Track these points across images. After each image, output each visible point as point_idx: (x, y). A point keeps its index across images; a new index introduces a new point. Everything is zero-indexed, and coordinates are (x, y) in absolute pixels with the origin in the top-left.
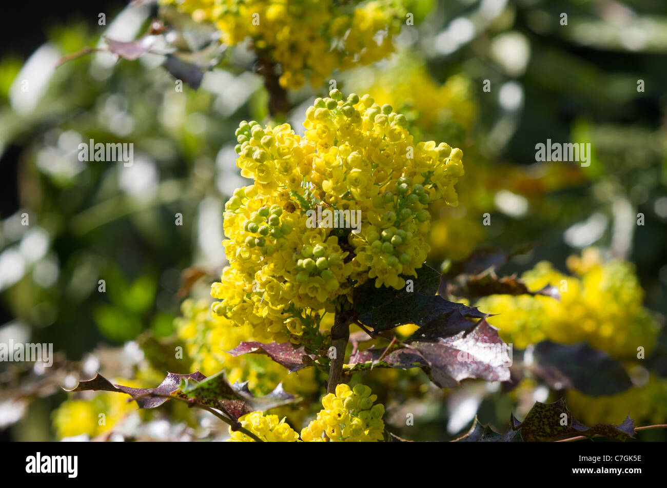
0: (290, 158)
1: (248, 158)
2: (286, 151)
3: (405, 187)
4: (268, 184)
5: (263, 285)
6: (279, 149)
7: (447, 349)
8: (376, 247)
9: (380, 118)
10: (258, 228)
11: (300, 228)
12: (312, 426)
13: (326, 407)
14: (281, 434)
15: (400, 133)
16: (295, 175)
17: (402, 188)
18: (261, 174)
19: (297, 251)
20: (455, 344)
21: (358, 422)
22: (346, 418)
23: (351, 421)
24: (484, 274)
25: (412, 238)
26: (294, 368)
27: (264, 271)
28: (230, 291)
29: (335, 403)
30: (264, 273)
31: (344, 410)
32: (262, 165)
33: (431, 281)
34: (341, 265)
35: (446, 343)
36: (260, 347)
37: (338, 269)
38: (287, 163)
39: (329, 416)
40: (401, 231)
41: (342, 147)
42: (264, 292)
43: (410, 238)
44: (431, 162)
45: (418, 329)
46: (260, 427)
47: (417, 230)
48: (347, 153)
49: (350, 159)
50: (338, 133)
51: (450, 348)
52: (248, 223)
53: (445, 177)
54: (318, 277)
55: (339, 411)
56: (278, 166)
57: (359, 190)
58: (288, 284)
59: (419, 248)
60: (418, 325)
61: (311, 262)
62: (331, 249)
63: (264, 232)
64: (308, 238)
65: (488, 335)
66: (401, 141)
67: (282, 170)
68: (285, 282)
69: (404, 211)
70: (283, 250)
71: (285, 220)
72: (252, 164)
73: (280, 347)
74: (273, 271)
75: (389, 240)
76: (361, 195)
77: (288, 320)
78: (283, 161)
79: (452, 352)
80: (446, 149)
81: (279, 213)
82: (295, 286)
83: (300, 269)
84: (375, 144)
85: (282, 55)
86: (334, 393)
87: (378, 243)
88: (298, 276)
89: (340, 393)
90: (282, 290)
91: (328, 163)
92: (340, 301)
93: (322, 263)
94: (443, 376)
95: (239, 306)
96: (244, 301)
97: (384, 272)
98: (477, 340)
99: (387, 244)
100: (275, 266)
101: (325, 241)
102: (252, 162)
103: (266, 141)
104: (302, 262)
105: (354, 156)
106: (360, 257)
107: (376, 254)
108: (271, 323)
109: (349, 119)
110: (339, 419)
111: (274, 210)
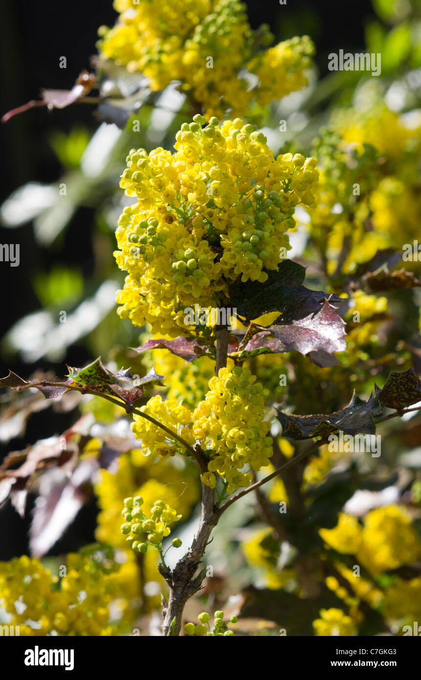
0: (162, 176)
1: (128, 179)
2: (159, 170)
3: (260, 194)
4: (146, 200)
5: (148, 287)
6: (153, 169)
7: (298, 329)
8: (237, 247)
9: (241, 136)
10: (139, 238)
11: (176, 236)
12: (201, 406)
13: (212, 388)
14: (177, 415)
15: (259, 148)
16: (168, 191)
17: (257, 194)
18: (139, 192)
19: (173, 256)
20: (305, 324)
21: (238, 399)
22: (227, 397)
23: (232, 398)
24: (379, 271)
25: (269, 237)
26: (190, 358)
27: (147, 275)
28: (129, 296)
29: (218, 385)
30: (147, 276)
31: (225, 390)
32: (140, 184)
33: (297, 274)
34: (211, 265)
35: (299, 324)
36: (161, 343)
37: (208, 269)
38: (160, 181)
39: (213, 396)
40: (259, 232)
41: (205, 164)
42: (148, 294)
43: (267, 237)
44: (287, 171)
45: (280, 315)
46: (157, 410)
47: (274, 230)
48: (208, 167)
49: (210, 173)
50: (203, 152)
51: (301, 328)
52: (131, 235)
53: (301, 183)
54: (191, 276)
55: (222, 390)
56: (153, 184)
57: (220, 199)
58: (168, 285)
59: (276, 245)
60: (281, 312)
61: (182, 263)
62: (202, 251)
63: (144, 241)
64: (183, 243)
65: (329, 314)
66: (260, 155)
67: (157, 187)
68: (165, 282)
69: (261, 214)
70: (162, 256)
71: (163, 230)
72: (131, 184)
73: (182, 342)
74: (154, 274)
75: (249, 240)
76: (223, 203)
77: (177, 317)
78: (157, 179)
79: (301, 331)
80: (300, 159)
81: (155, 224)
82: (173, 285)
83: (175, 271)
84: (237, 158)
85: (202, 94)
86: (217, 376)
87: (239, 243)
88: (174, 277)
89: (222, 375)
90: (163, 290)
91: (191, 178)
92: (219, 297)
93: (190, 264)
94: (323, 358)
95: (137, 309)
96: (141, 304)
97: (248, 268)
98: (321, 319)
99: (246, 243)
100: (155, 269)
101: (197, 246)
102: (131, 182)
103: (141, 163)
104: (176, 265)
105: (214, 170)
106: (226, 256)
107: (238, 252)
108: (164, 320)
109: (212, 139)
110: (221, 397)
111: (151, 222)
